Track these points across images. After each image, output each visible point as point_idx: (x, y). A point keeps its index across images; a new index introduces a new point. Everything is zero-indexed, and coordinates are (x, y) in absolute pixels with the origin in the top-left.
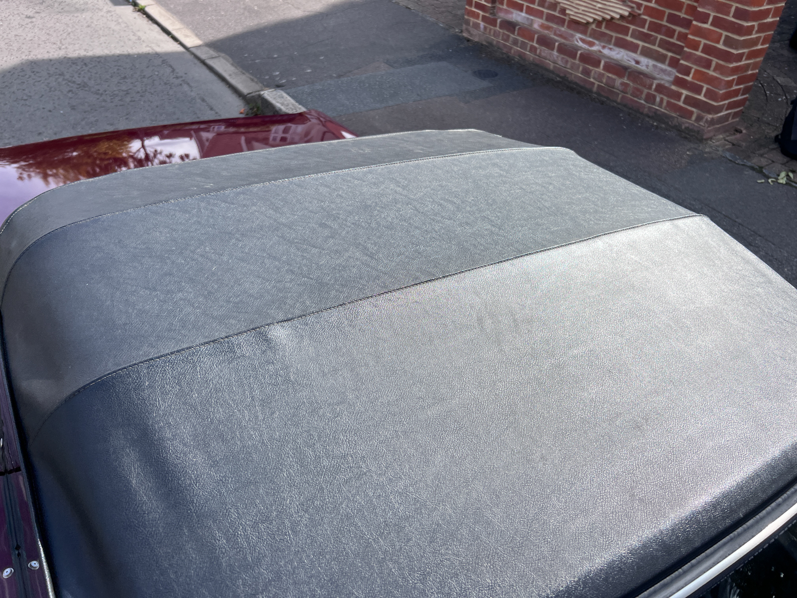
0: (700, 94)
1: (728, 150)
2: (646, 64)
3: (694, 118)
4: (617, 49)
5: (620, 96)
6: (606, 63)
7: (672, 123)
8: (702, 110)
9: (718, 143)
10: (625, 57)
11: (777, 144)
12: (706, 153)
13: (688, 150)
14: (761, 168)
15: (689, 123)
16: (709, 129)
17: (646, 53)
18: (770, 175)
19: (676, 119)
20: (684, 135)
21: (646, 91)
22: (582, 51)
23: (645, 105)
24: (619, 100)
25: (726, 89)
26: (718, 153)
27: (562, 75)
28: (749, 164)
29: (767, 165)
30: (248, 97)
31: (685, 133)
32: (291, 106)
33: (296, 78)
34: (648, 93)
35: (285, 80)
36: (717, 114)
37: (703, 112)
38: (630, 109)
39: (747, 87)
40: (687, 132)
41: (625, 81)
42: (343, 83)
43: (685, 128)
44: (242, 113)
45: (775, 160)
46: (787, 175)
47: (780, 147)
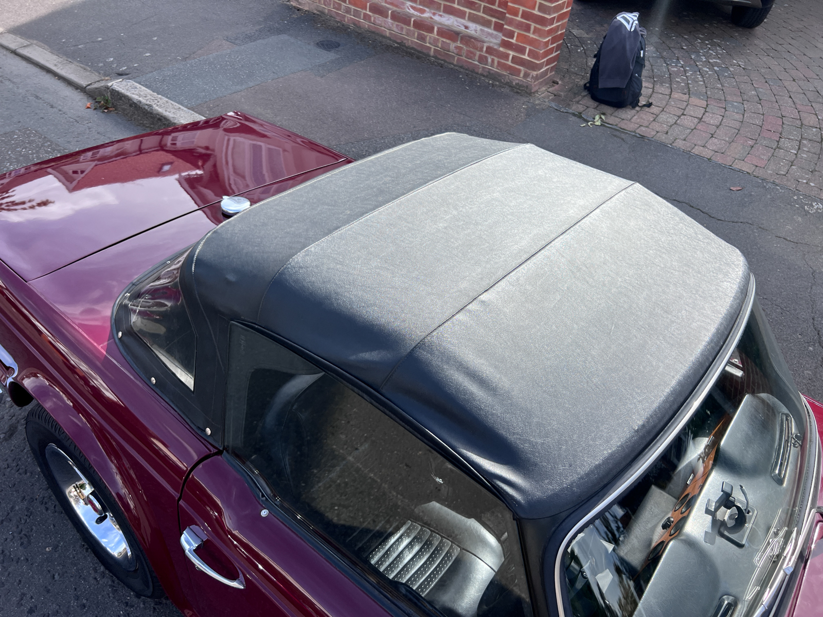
0: (524, 54)
1: (553, 100)
2: (474, 29)
3: (522, 75)
4: (447, 16)
5: (456, 58)
6: (438, 28)
7: (504, 80)
8: (527, 68)
9: (543, 95)
10: (455, 23)
11: (586, 91)
12: (537, 105)
13: (523, 104)
14: (580, 113)
15: (519, 80)
16: (535, 83)
17: (473, 19)
18: (588, 119)
19: (507, 77)
20: (515, 90)
21: (478, 53)
22: (415, 18)
23: (479, 65)
24: (455, 63)
25: (545, 48)
26: (546, 104)
27: (399, 41)
28: (571, 111)
29: (584, 111)
30: (89, 89)
31: (516, 88)
32: (150, 97)
33: (138, 64)
34: (480, 55)
35: (124, 67)
36: (540, 70)
37: (529, 70)
38: (466, 70)
39: (558, 45)
40: (518, 87)
41: (459, 45)
42: (192, 66)
43: (516, 84)
44: (88, 108)
45: (588, 106)
46: (601, 118)
47: (589, 94)
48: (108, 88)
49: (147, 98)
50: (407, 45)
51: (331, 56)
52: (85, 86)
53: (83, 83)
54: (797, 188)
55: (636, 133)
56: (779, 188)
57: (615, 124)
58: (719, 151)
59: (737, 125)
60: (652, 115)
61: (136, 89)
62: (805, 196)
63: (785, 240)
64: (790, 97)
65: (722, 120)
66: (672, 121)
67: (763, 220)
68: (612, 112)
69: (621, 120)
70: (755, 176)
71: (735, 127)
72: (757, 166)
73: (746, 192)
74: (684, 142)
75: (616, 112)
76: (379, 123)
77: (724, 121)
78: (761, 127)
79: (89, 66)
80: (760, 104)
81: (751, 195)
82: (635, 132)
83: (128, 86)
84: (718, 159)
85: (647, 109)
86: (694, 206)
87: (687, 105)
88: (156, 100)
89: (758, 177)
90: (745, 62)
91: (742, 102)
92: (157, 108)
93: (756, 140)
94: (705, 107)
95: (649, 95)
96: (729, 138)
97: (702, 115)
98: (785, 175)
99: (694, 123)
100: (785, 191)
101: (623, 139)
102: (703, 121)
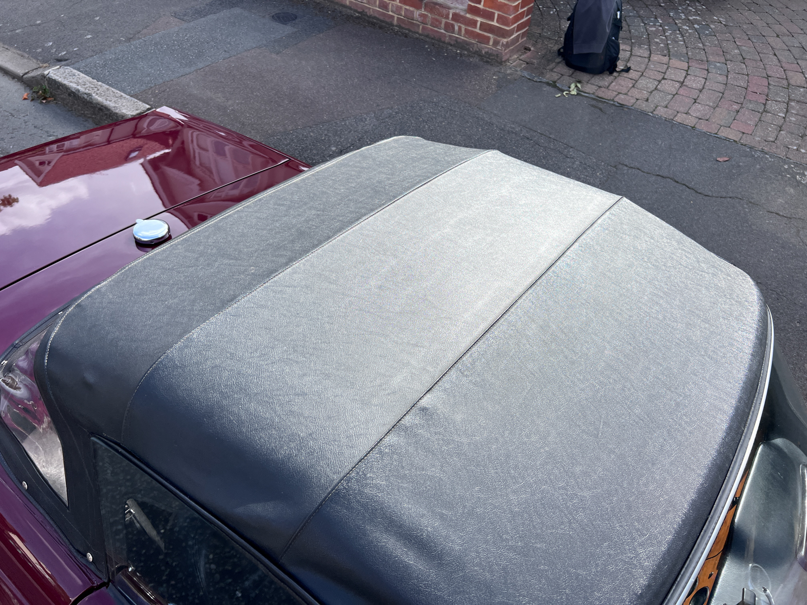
0: (493, 20)
1: (525, 69)
3: (491, 43)
5: (421, 27)
7: (473, 49)
8: (497, 35)
9: (515, 63)
11: (560, 57)
12: (508, 75)
13: (494, 74)
14: (555, 82)
15: (488, 48)
16: (506, 51)
18: (563, 88)
19: (476, 45)
20: (485, 59)
21: (444, 21)
23: (445, 34)
24: (420, 31)
25: (514, 13)
26: (518, 73)
28: (544, 80)
29: (558, 79)
30: (26, 78)
31: (486, 57)
32: (89, 85)
33: (78, 47)
34: (446, 22)
35: (64, 51)
36: (510, 37)
37: (499, 37)
38: (432, 39)
39: (528, 8)
40: (487, 56)
41: (423, 13)
42: (136, 48)
43: (485, 53)
44: (25, 99)
45: (562, 73)
46: (576, 86)
47: (564, 60)
48: (44, 76)
49: (86, 86)
50: (368, 14)
51: (288, 29)
52: (21, 75)
53: (20, 71)
54: (788, 156)
55: (614, 102)
56: (768, 156)
57: (591, 92)
58: (703, 118)
59: (721, 88)
60: (631, 81)
61: (74, 77)
62: (796, 164)
63: (777, 216)
64: (775, 55)
65: (705, 83)
66: (652, 86)
67: (753, 194)
68: (588, 79)
69: (598, 87)
70: (742, 145)
71: (719, 90)
72: (743, 133)
73: (734, 163)
74: (666, 109)
75: (593, 79)
76: (339, 103)
77: (707, 83)
78: (746, 89)
79: (26, 52)
80: (744, 63)
81: (739, 166)
82: (613, 100)
83: (66, 74)
84: (703, 127)
85: (625, 75)
86: (679, 181)
87: (667, 68)
88: (96, 87)
89: (745, 145)
90: (726, 19)
91: (724, 61)
92: (97, 97)
93: (742, 104)
94: (687, 69)
95: (627, 58)
96: (714, 103)
97: (683, 78)
98: (774, 142)
99: (675, 87)
100: (775, 160)
101: (601, 109)
102: (685, 85)
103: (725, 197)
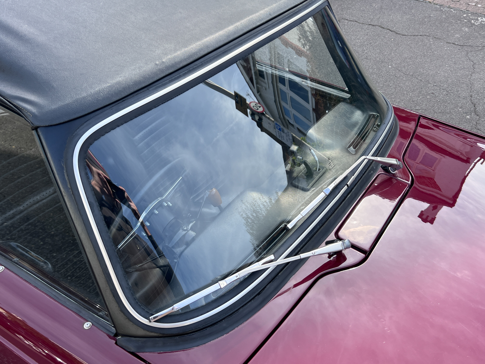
56: (453, 10)
62: (473, 14)
63: (453, 45)
67: (438, 32)
70: (434, 4)
86: (385, 27)
89: (437, 4)
98: (459, 1)
103: (417, 36)
